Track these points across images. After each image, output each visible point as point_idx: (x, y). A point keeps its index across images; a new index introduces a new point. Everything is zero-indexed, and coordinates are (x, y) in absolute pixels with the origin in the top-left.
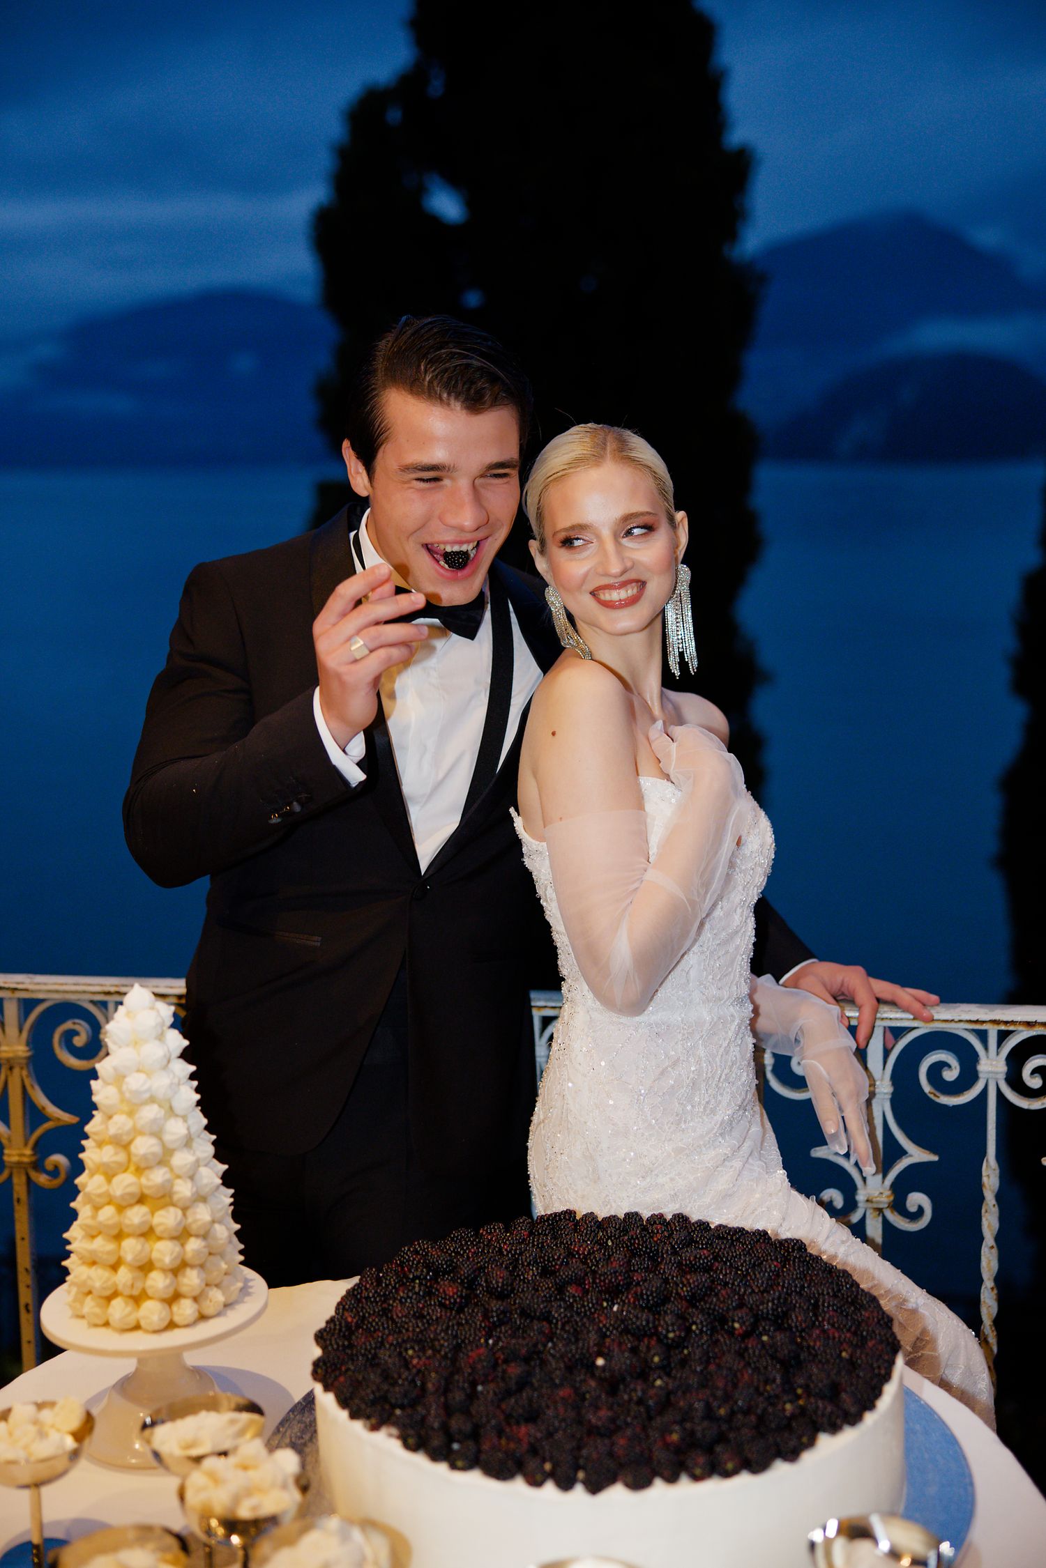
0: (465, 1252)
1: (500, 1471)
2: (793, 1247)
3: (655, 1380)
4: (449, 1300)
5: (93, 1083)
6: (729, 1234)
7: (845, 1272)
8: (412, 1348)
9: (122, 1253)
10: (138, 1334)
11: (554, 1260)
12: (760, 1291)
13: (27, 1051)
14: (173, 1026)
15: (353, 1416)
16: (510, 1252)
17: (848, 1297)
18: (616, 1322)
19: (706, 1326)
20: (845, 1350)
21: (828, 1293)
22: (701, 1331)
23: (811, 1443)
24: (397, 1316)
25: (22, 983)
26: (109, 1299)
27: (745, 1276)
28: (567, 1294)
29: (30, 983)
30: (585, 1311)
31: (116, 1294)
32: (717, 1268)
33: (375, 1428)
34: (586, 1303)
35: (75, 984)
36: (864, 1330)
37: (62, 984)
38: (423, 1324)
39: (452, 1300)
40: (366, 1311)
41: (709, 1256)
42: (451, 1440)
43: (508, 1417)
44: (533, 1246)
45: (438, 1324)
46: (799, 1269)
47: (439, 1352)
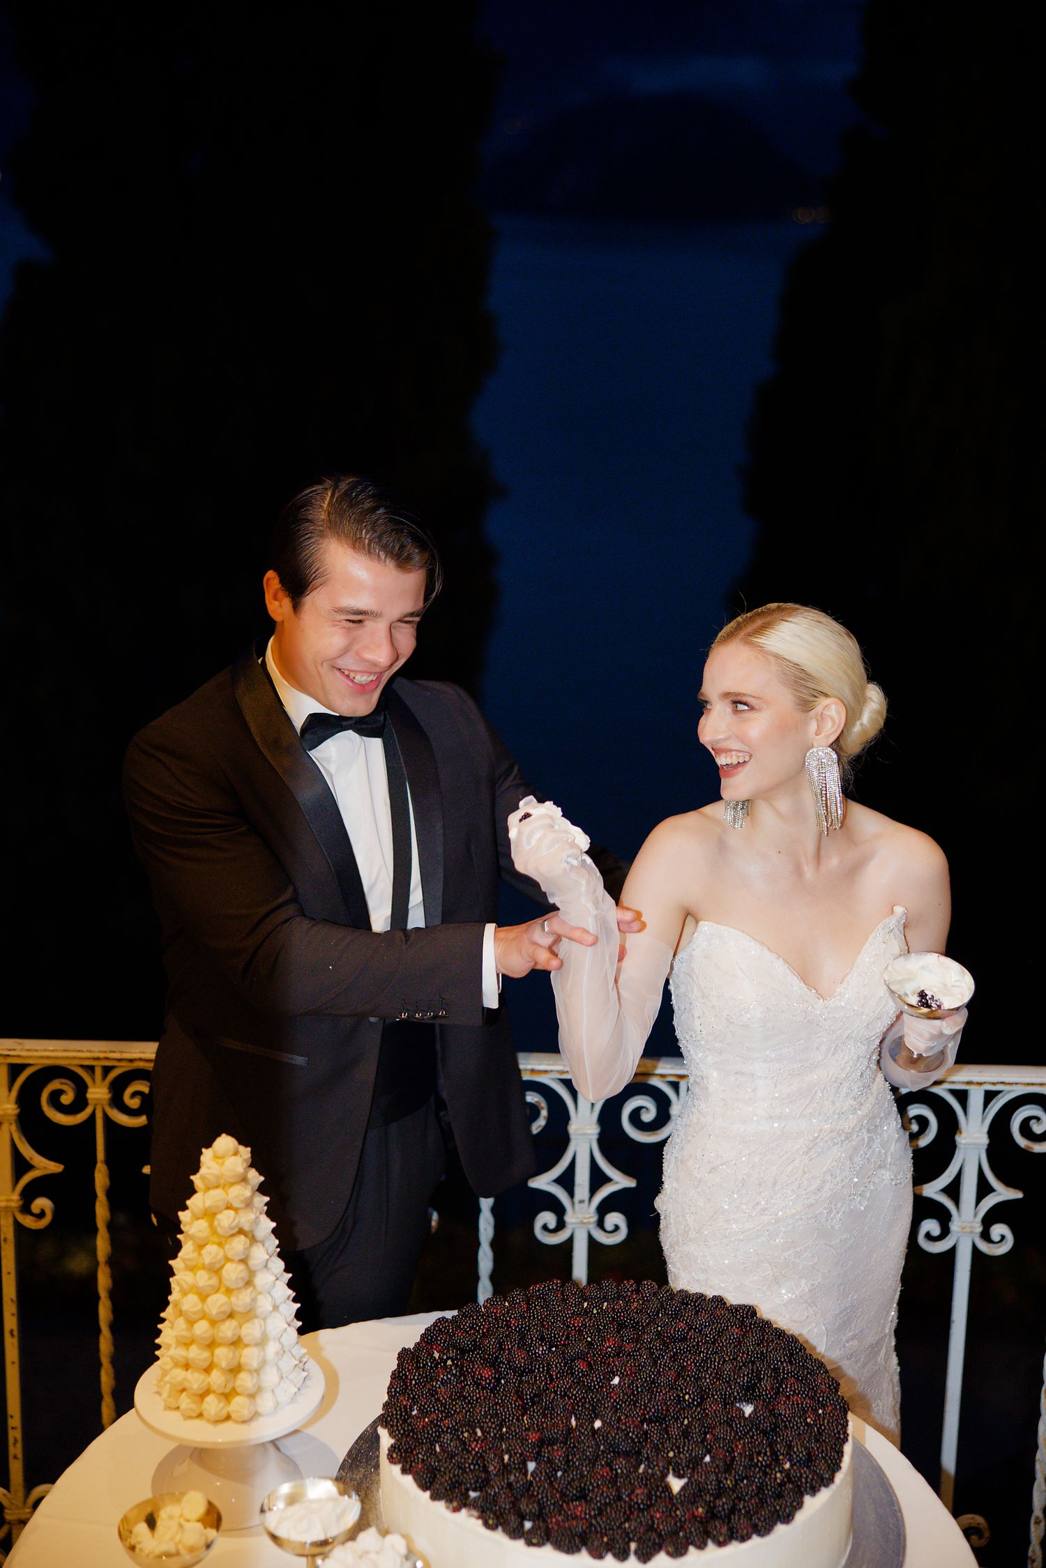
0: (480, 1328)
1: (569, 1544)
2: (747, 1312)
3: (668, 1452)
4: (485, 1380)
5: (180, 1214)
6: (692, 1301)
7: (792, 1336)
8: (467, 1431)
9: (216, 1360)
10: (229, 1425)
11: (559, 1336)
12: (730, 1359)
13: (16, 1109)
14: (251, 1166)
15: (434, 1497)
16: (518, 1326)
17: (799, 1361)
18: (623, 1397)
19: (697, 1396)
20: (809, 1417)
21: (785, 1360)
22: (693, 1400)
23: (800, 1505)
24: (444, 1398)
25: (14, 1050)
26: (202, 1396)
27: (713, 1343)
28: (576, 1369)
29: (21, 1050)
30: (595, 1385)
31: (208, 1392)
32: (691, 1338)
33: (456, 1510)
34: (595, 1379)
35: (64, 1051)
36: (820, 1396)
37: (52, 1051)
38: (467, 1406)
39: (488, 1381)
40: (416, 1394)
41: (685, 1328)
42: (523, 1517)
43: (563, 1495)
44: (534, 1318)
45: (481, 1406)
46: (756, 1335)
47: (489, 1433)
